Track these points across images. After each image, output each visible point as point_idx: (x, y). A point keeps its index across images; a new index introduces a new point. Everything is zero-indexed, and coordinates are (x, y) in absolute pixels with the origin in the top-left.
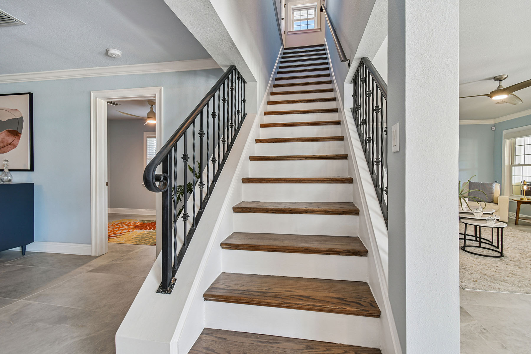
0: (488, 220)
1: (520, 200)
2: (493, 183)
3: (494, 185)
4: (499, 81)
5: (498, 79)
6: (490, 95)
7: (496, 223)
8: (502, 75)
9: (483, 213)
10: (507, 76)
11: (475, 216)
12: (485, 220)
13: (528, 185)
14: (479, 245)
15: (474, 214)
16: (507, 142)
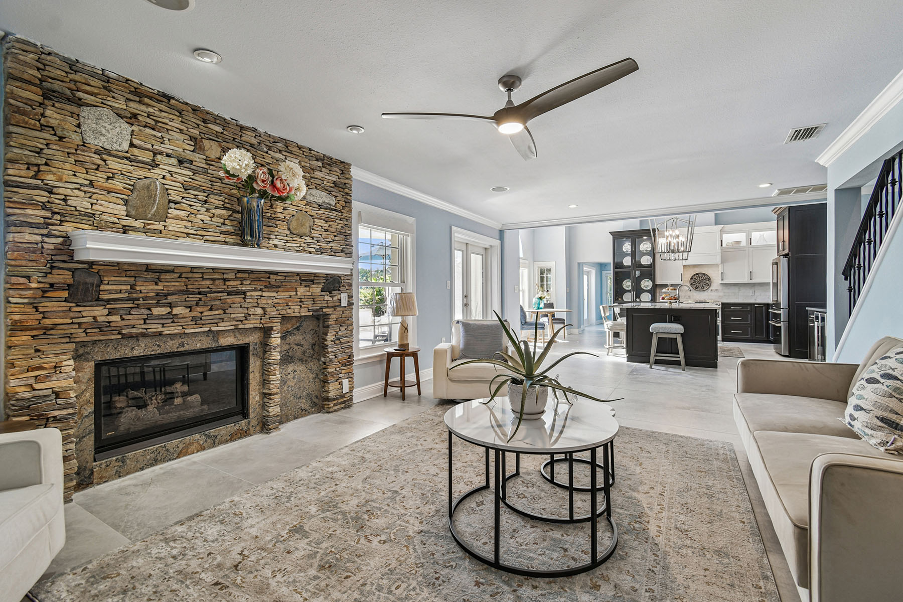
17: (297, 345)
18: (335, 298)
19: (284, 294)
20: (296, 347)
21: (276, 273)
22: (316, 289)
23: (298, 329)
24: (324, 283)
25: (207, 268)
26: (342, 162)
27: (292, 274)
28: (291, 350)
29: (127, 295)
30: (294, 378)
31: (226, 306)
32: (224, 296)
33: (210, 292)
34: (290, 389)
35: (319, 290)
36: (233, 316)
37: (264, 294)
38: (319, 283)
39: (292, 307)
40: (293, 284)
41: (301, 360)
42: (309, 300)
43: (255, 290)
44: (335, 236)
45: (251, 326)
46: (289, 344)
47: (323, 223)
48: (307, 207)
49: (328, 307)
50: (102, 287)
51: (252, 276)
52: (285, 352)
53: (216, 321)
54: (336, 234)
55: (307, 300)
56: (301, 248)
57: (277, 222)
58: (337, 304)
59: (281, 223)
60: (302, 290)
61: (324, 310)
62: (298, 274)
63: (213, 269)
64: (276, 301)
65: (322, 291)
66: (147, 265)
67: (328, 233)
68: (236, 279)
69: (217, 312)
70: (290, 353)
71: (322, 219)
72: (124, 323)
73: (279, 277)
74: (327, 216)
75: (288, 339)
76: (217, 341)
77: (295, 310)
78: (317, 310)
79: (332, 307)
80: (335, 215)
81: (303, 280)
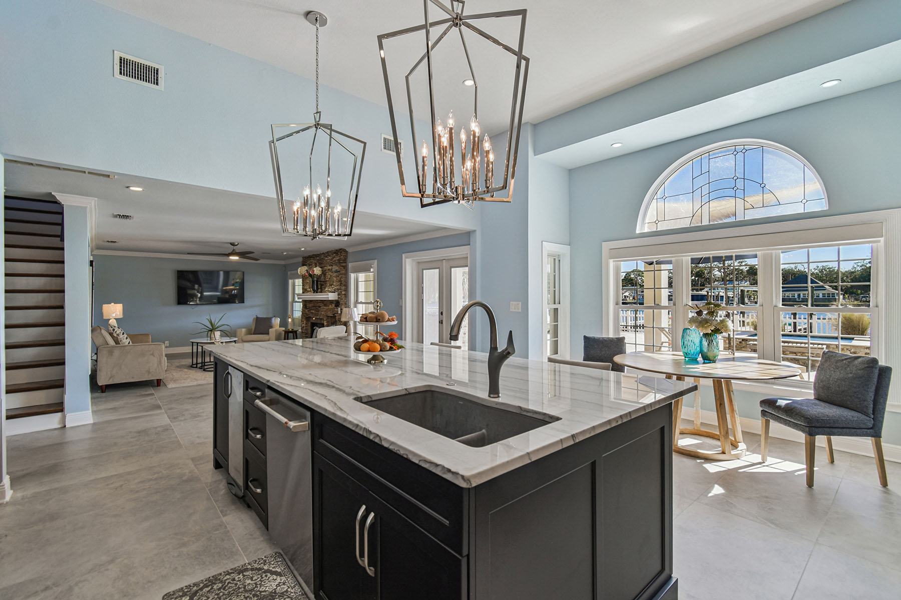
1: (287, 331)
2: (274, 317)
3: (275, 319)
8: (234, 243)
16: (290, 281)
18: (338, 310)
21: (326, 301)
22: (333, 306)
24: (334, 303)
29: (308, 308)
39: (328, 312)
42: (331, 310)
44: (338, 283)
48: (332, 274)
50: (307, 306)
56: (330, 291)
57: (326, 282)
60: (330, 306)
66: (311, 301)
71: (335, 277)
77: (329, 314)
78: (334, 315)
79: (336, 313)
81: (330, 302)
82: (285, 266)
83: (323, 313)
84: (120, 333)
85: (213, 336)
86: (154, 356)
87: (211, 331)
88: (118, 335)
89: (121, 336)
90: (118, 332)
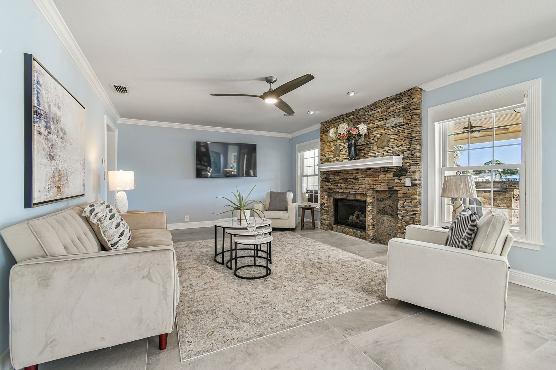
0: (257, 235)
1: (304, 207)
2: (287, 192)
3: (288, 193)
4: (270, 83)
5: (269, 80)
6: (263, 97)
7: (264, 238)
8: (271, 77)
9: (256, 227)
10: (276, 79)
11: (249, 231)
12: (255, 235)
13: (309, 193)
14: (253, 263)
15: (247, 229)
16: (299, 154)
17: (389, 206)
18: (402, 181)
19: (373, 178)
20: (388, 207)
21: (370, 169)
22: (390, 175)
23: (389, 197)
24: (395, 172)
25: (348, 170)
26: (409, 90)
27: (377, 169)
28: (386, 208)
29: (333, 180)
30: (387, 223)
31: (353, 184)
32: (352, 180)
33: (349, 179)
34: (385, 228)
35: (392, 176)
36: (355, 188)
37: (366, 179)
38: (391, 172)
39: (376, 185)
40: (377, 174)
41: (391, 215)
42: (385, 182)
43: (363, 177)
44: (403, 141)
45: (360, 192)
46: (385, 205)
47: (395, 136)
48: (386, 131)
49: (397, 186)
50: (330, 178)
51: (362, 171)
52: (383, 208)
53: (351, 189)
54: (404, 140)
55: (384, 182)
56: (383, 154)
57: (372, 145)
58: (403, 185)
59: (373, 144)
60: (382, 177)
61: (395, 188)
62: (380, 168)
63: (350, 170)
64: (369, 182)
65: (393, 177)
66: (337, 171)
67: (399, 141)
68: (356, 173)
69: (351, 186)
70: (385, 209)
71: (394, 134)
72: (333, 188)
73: (371, 171)
74: (397, 131)
75: (384, 202)
76: (356, 197)
77: (379, 187)
78: (390, 188)
79: (399, 187)
80: (402, 128)
81: (383, 171)
82: (291, 139)
83: (363, 186)
84: (106, 216)
85: (243, 217)
86: (151, 280)
87: (239, 209)
88: (100, 220)
89: (107, 222)
90: (100, 216)
